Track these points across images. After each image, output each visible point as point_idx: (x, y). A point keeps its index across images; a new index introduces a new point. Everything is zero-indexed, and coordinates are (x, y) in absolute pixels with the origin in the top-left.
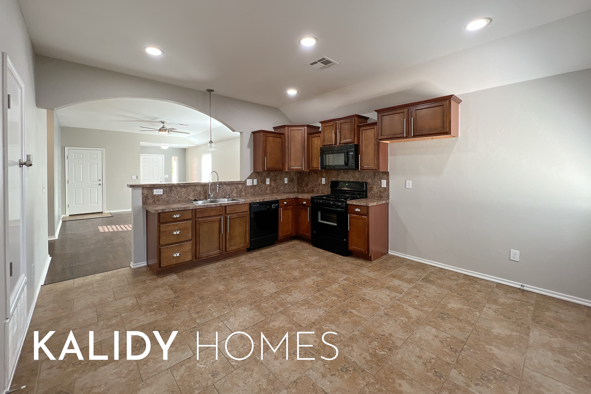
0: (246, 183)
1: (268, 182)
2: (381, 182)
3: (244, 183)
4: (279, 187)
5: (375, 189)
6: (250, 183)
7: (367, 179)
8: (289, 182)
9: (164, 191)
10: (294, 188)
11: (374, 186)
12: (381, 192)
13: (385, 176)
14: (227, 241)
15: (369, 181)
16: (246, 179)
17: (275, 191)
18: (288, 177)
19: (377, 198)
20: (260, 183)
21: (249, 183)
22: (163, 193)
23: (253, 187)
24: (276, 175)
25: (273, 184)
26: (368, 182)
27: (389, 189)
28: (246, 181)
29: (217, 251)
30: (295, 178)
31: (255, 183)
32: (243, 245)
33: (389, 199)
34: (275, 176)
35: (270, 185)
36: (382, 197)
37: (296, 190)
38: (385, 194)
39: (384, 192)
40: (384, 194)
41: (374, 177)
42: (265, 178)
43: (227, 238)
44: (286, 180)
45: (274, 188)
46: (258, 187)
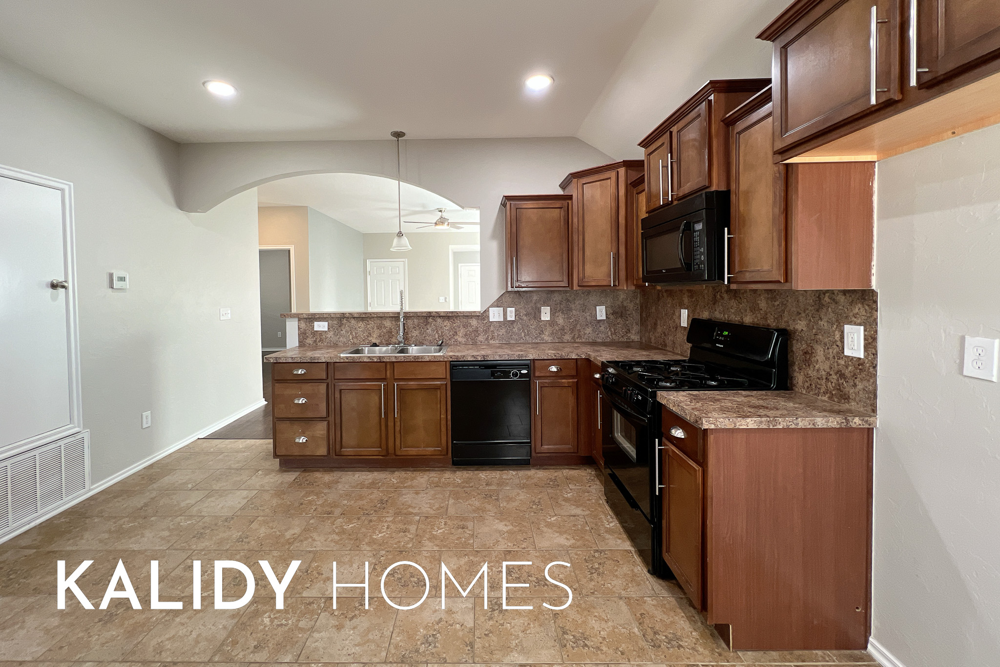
0: (489, 317)
1: (546, 314)
2: (843, 332)
3: (483, 316)
4: (578, 327)
5: (821, 362)
6: (497, 315)
7: (794, 320)
8: (612, 317)
9: (330, 325)
10: (628, 331)
11: (816, 346)
12: (842, 375)
13: (858, 309)
14: (398, 435)
15: (800, 325)
16: (488, 308)
17: (567, 337)
18: (609, 303)
19: (825, 398)
20: (525, 318)
21: (495, 315)
22: (329, 329)
23: (506, 323)
24: (570, 299)
25: (560, 321)
26: (795, 331)
27: (875, 367)
28: (486, 311)
29: (376, 449)
30: (631, 306)
31: (511, 316)
32: (432, 449)
33: (874, 411)
34: (568, 300)
35: (552, 323)
36: (846, 398)
37: (635, 337)
38: (860, 386)
39: (855, 376)
40: (855, 385)
41: (818, 311)
42: (539, 305)
43: (398, 429)
44: (601, 313)
45: (564, 330)
46: (520, 326)
